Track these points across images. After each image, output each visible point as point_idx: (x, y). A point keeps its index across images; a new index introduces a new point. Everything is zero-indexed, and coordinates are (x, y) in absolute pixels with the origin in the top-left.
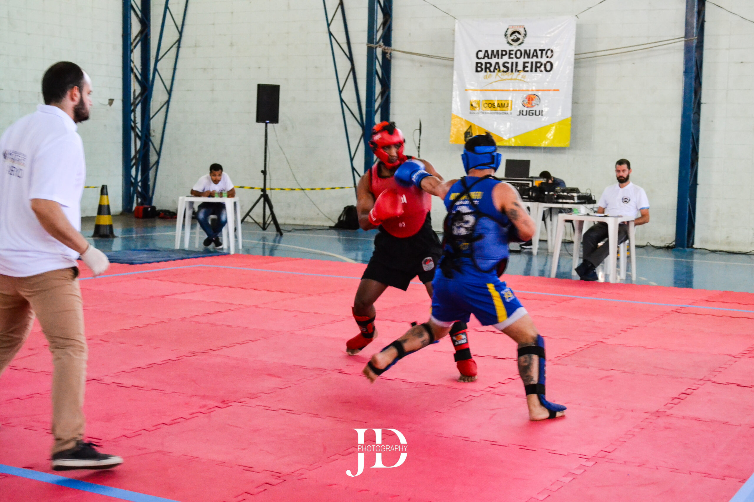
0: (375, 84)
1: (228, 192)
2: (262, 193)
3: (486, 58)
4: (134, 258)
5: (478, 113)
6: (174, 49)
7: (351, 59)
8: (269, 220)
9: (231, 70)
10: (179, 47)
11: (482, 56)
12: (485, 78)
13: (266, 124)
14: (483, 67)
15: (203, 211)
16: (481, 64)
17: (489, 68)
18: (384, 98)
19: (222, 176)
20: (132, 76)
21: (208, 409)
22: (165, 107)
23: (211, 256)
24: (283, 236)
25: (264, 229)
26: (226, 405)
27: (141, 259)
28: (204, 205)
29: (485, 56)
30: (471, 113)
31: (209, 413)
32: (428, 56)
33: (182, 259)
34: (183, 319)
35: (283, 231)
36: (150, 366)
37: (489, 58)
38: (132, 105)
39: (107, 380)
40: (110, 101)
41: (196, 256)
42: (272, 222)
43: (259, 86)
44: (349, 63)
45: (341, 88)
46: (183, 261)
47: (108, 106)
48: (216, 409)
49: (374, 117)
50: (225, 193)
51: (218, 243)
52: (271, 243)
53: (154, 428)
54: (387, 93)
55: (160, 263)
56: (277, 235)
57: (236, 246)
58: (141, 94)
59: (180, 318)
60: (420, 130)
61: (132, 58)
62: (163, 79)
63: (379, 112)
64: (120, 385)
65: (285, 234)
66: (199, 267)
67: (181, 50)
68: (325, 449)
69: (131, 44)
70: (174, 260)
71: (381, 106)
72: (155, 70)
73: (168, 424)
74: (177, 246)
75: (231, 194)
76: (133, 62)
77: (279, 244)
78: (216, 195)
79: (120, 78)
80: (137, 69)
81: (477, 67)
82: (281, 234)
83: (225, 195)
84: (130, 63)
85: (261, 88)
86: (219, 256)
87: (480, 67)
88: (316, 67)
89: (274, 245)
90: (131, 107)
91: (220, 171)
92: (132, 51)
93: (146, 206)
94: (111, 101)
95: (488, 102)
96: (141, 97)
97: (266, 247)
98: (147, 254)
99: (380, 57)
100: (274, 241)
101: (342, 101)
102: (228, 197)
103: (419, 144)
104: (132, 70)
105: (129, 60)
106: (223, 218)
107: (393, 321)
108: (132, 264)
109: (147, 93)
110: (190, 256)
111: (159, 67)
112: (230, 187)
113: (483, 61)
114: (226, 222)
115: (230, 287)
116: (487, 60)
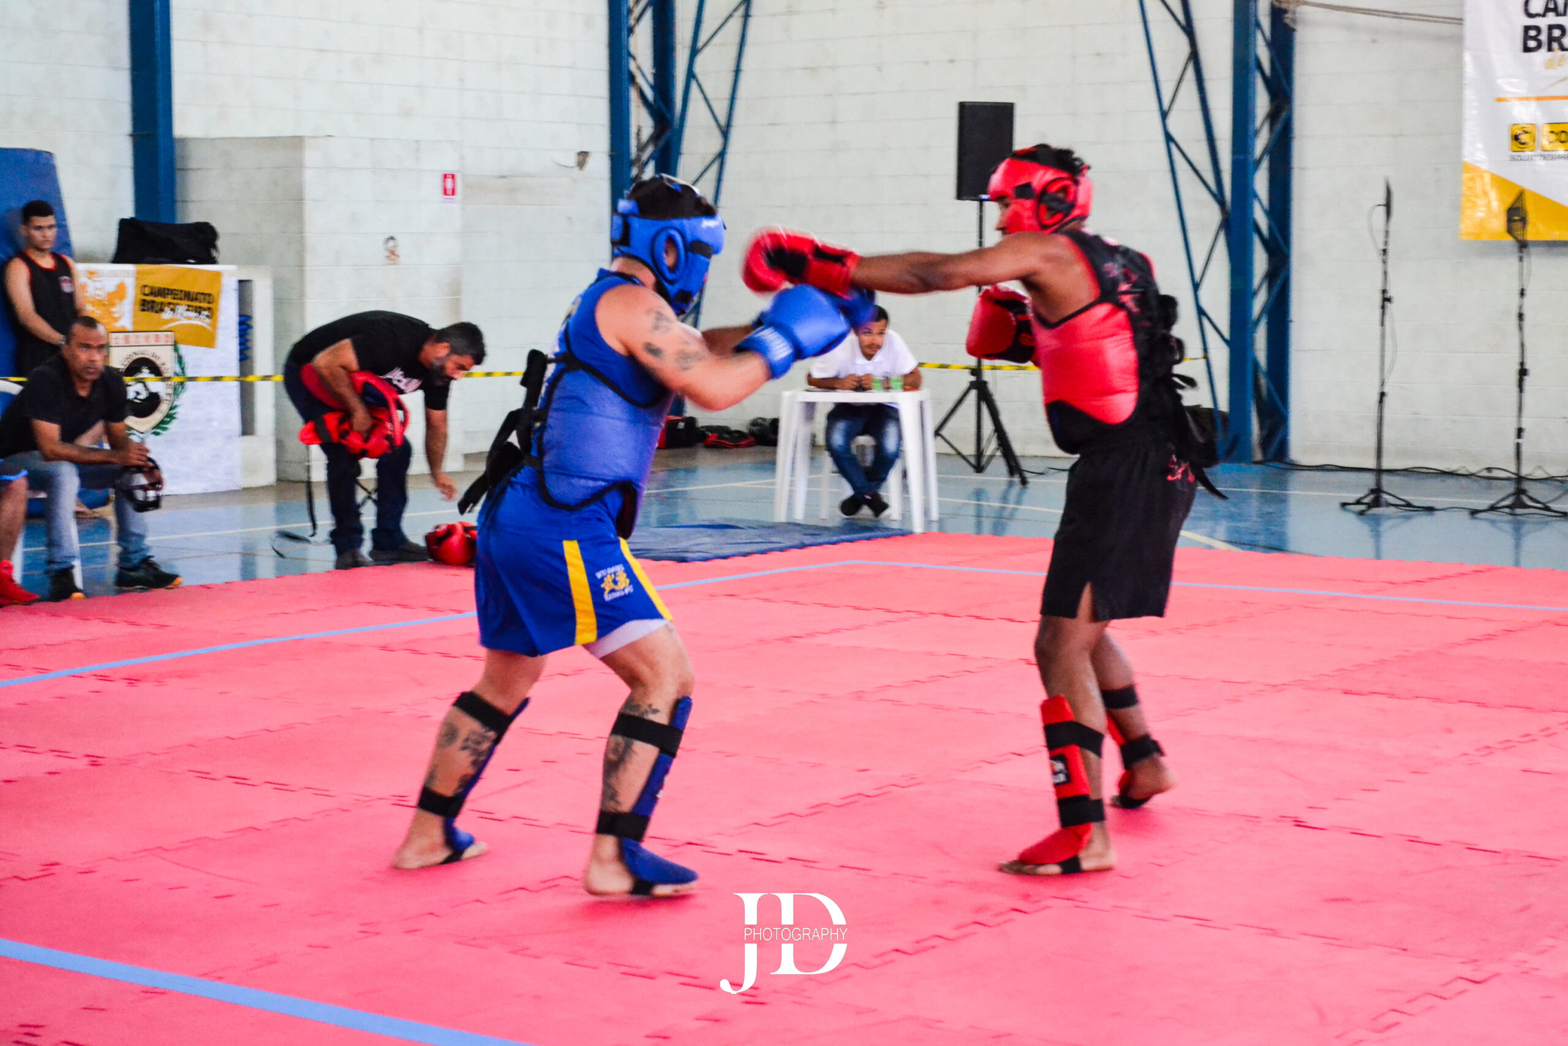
0: (1254, 92)
1: (906, 376)
2: (973, 378)
3: (1551, 15)
4: (683, 544)
5: (1530, 159)
6: (736, 23)
7: (1188, 29)
8: (991, 447)
9: (879, 69)
10: (747, 16)
11: (1540, 10)
12: (1549, 65)
13: (981, 201)
14: (1544, 37)
15: (841, 426)
16: (1538, 29)
17: (1558, 40)
18: (1278, 127)
19: (886, 338)
20: (633, 95)
21: (996, 915)
22: (715, 168)
23: (869, 539)
24: (1028, 485)
25: (979, 468)
26: (1035, 906)
27: (699, 548)
28: (841, 412)
29: (1547, 10)
30: (1513, 159)
31: (999, 924)
32: (1396, 15)
33: (802, 546)
34: (859, 695)
35: (1027, 475)
36: (817, 809)
37: (1558, 14)
38: (632, 164)
39: (724, 844)
40: (581, 157)
41: (835, 539)
42: (999, 453)
43: (963, 107)
44: (1183, 40)
45: (1166, 106)
46: (806, 551)
47: (577, 170)
48: (1015, 914)
49: (1252, 180)
50: (897, 381)
51: (879, 507)
52: (997, 504)
53: (878, 961)
54: (1284, 115)
55: (749, 558)
56: (1011, 484)
57: (926, 512)
58: (655, 138)
59: (850, 694)
60: (1388, 205)
61: (632, 49)
62: (710, 96)
63: (1265, 165)
64: (758, 857)
65: (1032, 480)
66: (850, 566)
67: (752, 22)
68: (1322, 1015)
69: (630, 11)
70: (782, 550)
71: (1269, 150)
72: (691, 75)
73: (910, 952)
74: (781, 517)
75: (912, 382)
76: (634, 58)
77: (1019, 507)
78: (874, 385)
79: (601, 98)
80: (643, 75)
81: (1526, 38)
82: (1024, 482)
83: (897, 384)
84: (628, 59)
85: (967, 112)
86: (888, 537)
87: (1535, 38)
88: (1098, 54)
89: (1003, 508)
90: (629, 171)
91: (883, 322)
92: (631, 30)
93: (672, 417)
94: (583, 157)
95: (1557, 129)
96: (656, 145)
97: (984, 514)
98: (710, 536)
99: (1265, 22)
100: (1005, 499)
101: (1169, 138)
102: (905, 390)
103: (1386, 243)
104: (632, 78)
105: (624, 52)
106: (890, 444)
107: (1391, 696)
108: (683, 560)
109: (668, 134)
110: (820, 540)
111: (698, 69)
112: (908, 366)
113: (1543, 23)
114: (898, 454)
115: (946, 615)
116: (1552, 19)
